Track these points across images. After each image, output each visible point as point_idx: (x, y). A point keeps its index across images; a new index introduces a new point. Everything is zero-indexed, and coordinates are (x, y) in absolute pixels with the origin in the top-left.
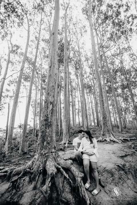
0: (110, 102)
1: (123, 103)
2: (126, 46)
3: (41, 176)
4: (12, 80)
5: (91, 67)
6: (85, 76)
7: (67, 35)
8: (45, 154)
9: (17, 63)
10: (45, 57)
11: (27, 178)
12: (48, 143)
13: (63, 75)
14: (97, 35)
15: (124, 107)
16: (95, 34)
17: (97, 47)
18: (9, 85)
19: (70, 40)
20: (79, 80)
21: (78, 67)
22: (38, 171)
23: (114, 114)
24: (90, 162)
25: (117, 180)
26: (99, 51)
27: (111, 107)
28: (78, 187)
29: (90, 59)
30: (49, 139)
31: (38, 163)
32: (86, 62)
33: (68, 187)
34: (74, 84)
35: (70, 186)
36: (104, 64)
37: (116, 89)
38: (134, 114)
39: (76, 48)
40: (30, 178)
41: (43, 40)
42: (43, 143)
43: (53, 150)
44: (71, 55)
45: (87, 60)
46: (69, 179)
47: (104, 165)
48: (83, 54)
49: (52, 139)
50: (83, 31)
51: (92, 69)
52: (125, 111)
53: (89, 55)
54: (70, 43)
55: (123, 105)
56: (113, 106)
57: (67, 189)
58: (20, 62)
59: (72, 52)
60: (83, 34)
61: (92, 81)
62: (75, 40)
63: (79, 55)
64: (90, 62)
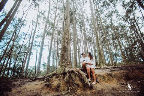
0: (104, 50)
1: (114, 50)
2: (114, 10)
3: (62, 75)
4: (38, 35)
5: (90, 25)
6: (87, 32)
7: (74, 4)
8: (64, 65)
9: (42, 24)
10: (60, 19)
11: (55, 77)
12: (66, 60)
13: (72, 31)
14: (94, 3)
15: (115, 52)
16: (93, 3)
17: (94, 12)
18: (37, 38)
19: (76, 8)
20: (83, 34)
21: (82, 26)
22: (60, 73)
23: (108, 58)
24: (90, 68)
25: (107, 80)
26: (96, 14)
27: (105, 53)
28: (84, 79)
29: (90, 20)
30: (66, 57)
31: (60, 70)
32: (87, 22)
33: (78, 78)
34: (79, 37)
35: (80, 78)
36: (99, 23)
37: (109, 40)
38: (122, 58)
39: (81, 13)
40: (56, 76)
41: (58, 9)
42: (63, 60)
43: (69, 64)
44: (77, 18)
45: (88, 20)
46: (78, 74)
47: (99, 74)
48: (85, 16)
49: (68, 58)
50: (85, 1)
51: (91, 27)
52: (115, 55)
53: (89, 17)
54: (76, 10)
55: (114, 52)
56: (107, 52)
57: (78, 79)
58: (44, 23)
59: (77, 16)
60: (85, 3)
61: (92, 35)
62: (79, 8)
63: (82, 18)
64: (90, 22)
